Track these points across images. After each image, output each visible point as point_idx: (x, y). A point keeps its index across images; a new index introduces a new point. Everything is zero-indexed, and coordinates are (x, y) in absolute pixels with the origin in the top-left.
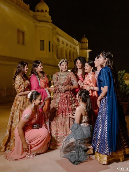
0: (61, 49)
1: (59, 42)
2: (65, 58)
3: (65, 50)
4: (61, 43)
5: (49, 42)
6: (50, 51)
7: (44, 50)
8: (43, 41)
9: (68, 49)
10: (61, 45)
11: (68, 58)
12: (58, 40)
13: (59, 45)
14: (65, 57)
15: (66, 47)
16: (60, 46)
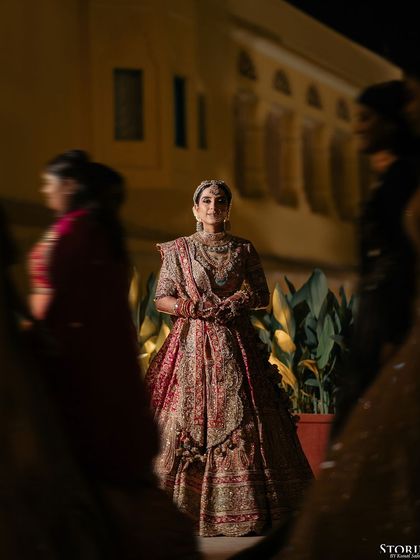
0: (271, 128)
1: (253, 77)
2: (302, 197)
3: (297, 134)
4: (264, 86)
5: (179, 85)
6: (181, 140)
7: (138, 135)
8: (136, 75)
9: (320, 127)
10: (268, 103)
11: (326, 193)
12: (246, 67)
13: (254, 103)
14: (298, 184)
15: (305, 116)
16: (263, 111)
